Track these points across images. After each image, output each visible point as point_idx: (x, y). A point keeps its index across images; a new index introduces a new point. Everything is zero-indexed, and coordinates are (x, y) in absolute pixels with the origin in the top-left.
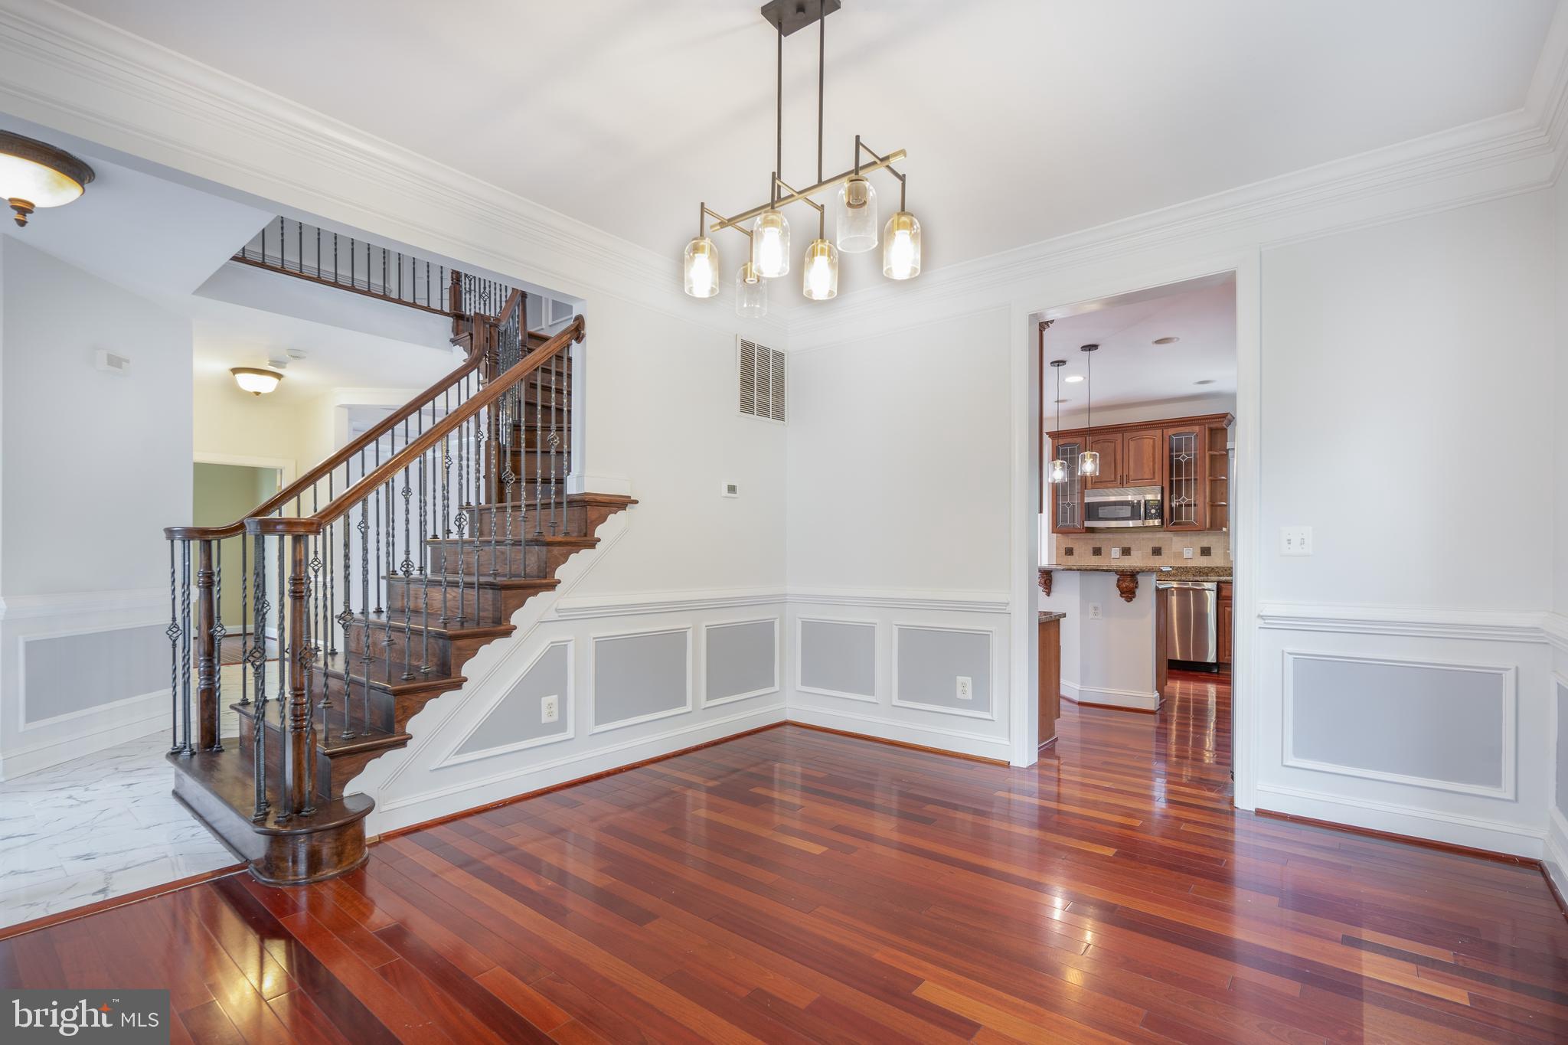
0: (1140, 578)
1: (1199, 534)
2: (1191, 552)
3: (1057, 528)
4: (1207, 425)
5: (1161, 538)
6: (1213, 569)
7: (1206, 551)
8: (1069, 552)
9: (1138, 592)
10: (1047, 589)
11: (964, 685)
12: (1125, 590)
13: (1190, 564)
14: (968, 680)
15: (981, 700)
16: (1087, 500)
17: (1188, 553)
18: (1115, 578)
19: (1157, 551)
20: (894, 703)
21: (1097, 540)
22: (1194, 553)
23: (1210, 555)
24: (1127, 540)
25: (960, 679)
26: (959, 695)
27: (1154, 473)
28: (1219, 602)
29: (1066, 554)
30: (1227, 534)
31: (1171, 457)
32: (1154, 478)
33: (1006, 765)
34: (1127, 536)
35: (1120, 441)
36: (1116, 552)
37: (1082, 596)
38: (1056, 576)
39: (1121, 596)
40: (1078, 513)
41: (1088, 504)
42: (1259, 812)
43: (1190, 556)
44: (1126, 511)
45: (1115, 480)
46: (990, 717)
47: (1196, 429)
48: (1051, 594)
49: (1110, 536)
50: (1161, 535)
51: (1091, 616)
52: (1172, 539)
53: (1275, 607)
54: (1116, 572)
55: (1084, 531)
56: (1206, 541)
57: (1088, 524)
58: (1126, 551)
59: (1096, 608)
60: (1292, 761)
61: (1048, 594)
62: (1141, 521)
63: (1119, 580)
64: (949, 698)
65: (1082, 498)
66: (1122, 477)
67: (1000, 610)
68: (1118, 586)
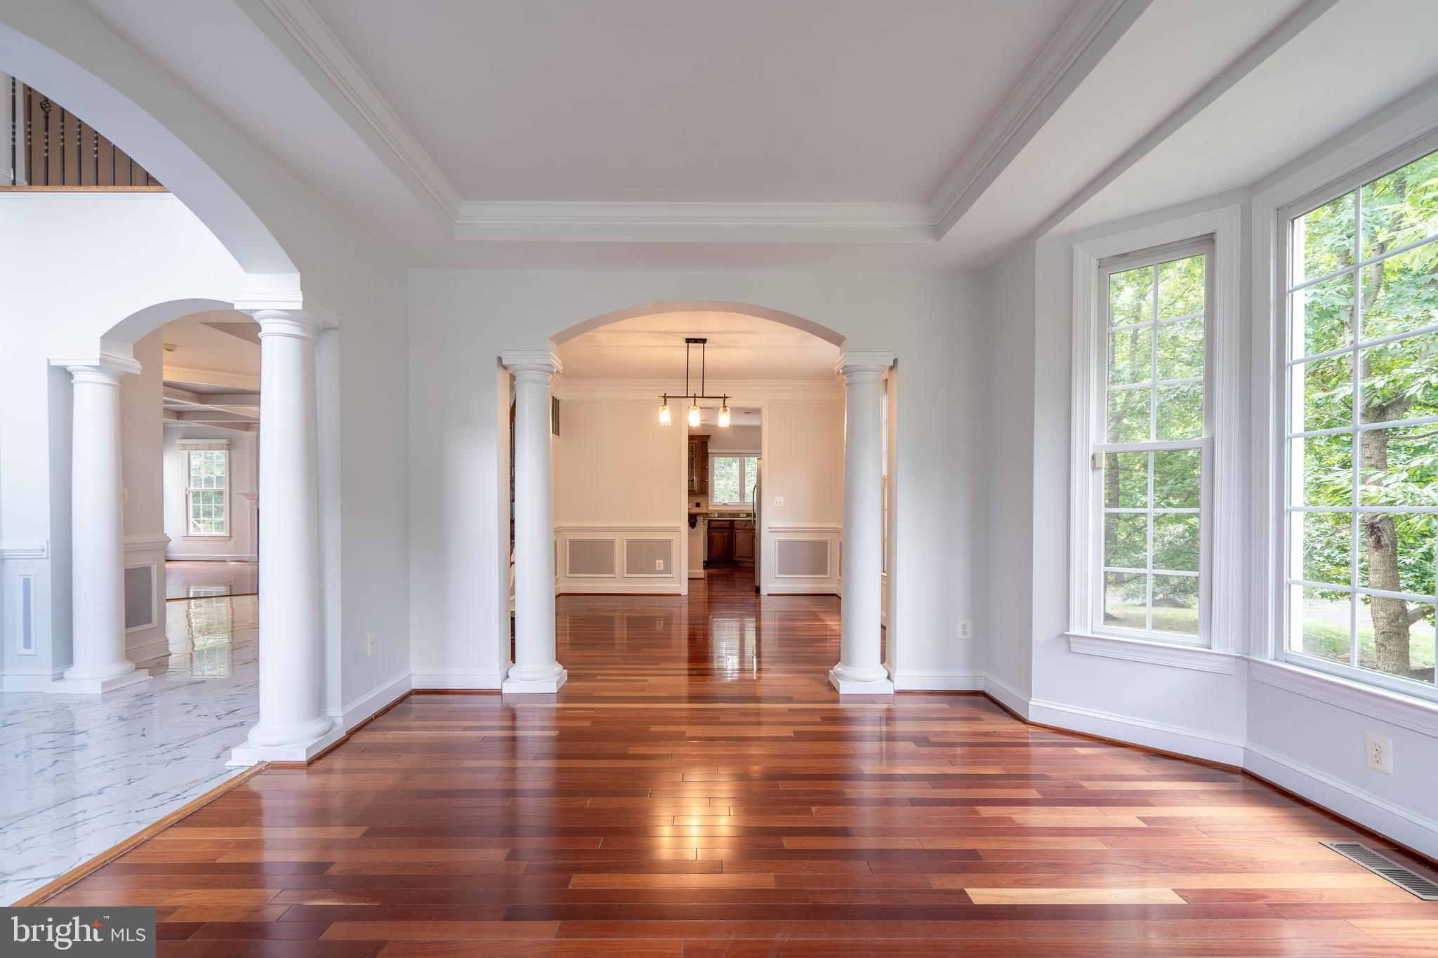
11: (659, 564)
14: (661, 561)
15: (668, 569)
20: (625, 576)
25: (658, 561)
26: (657, 568)
33: (680, 595)
42: (769, 595)
46: (670, 576)
53: (774, 525)
60: (777, 576)
64: (652, 570)
67: (675, 530)
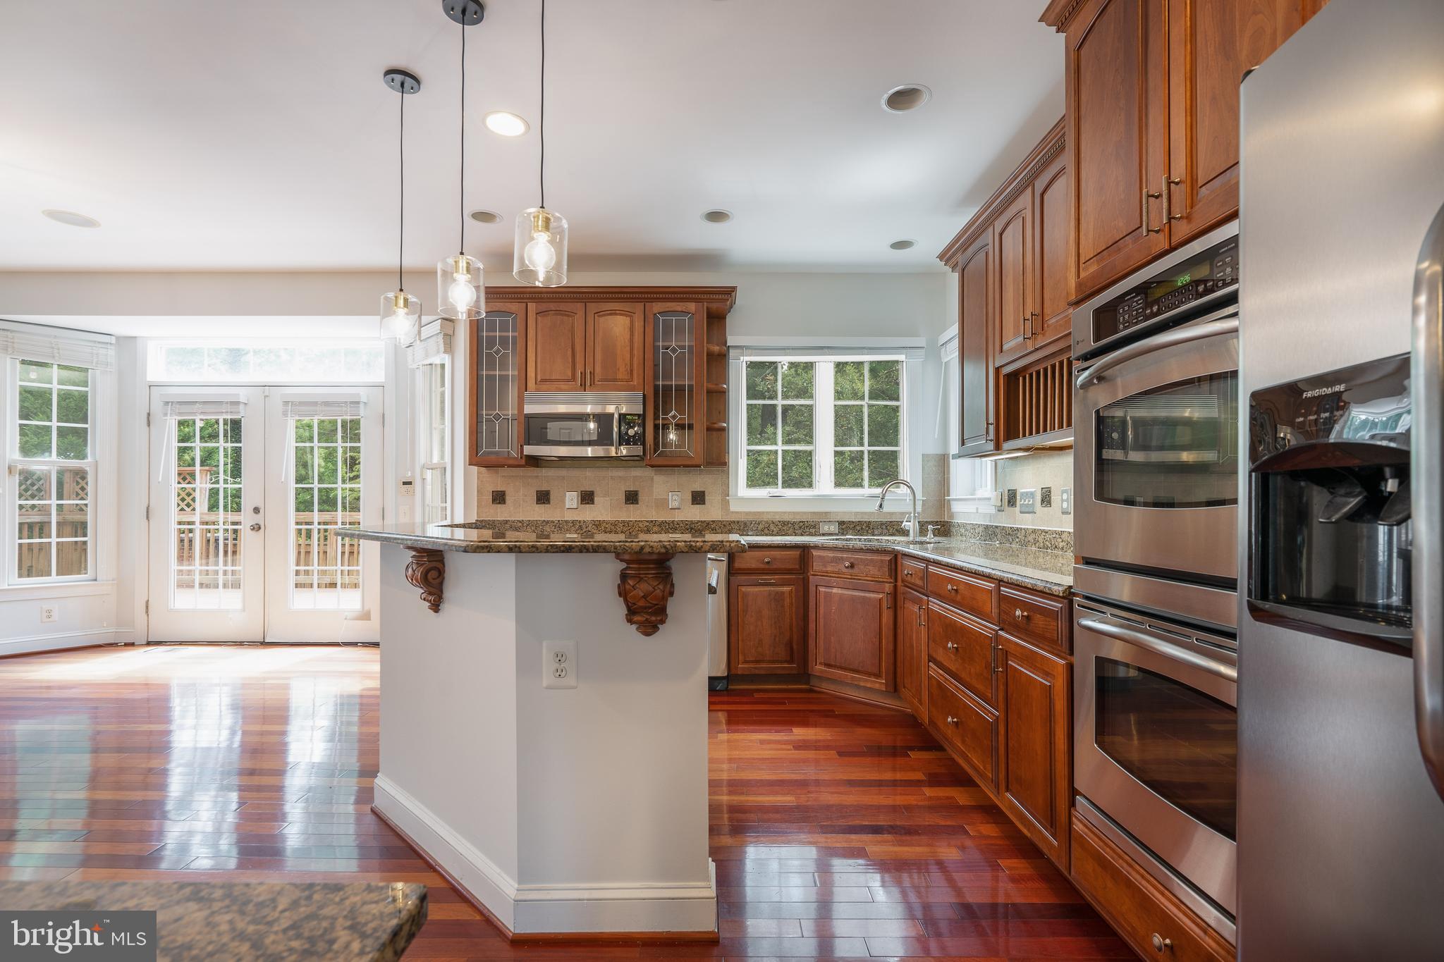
0: (675, 565)
1: (689, 472)
2: (678, 499)
3: (478, 456)
4: (705, 303)
5: (637, 477)
6: (708, 524)
7: (698, 498)
8: (499, 498)
9: (672, 607)
10: (430, 594)
12: (642, 603)
13: (679, 517)
16: (529, 409)
17: (675, 499)
18: (609, 569)
19: (632, 498)
21: (544, 480)
22: (682, 500)
23: (704, 504)
24: (589, 479)
27: (632, 371)
28: (731, 578)
29: (494, 501)
30: (726, 472)
31: (656, 349)
32: (631, 378)
34: (589, 473)
35: (581, 313)
36: (572, 499)
37: (523, 619)
38: (458, 567)
39: (630, 621)
40: (514, 431)
41: (529, 417)
43: (676, 504)
44: (591, 431)
45: (574, 378)
47: (692, 307)
48: (445, 607)
49: (563, 472)
50: (637, 472)
51: (547, 679)
52: (652, 479)
54: (619, 554)
55: (523, 462)
56: (698, 482)
57: (529, 450)
58: (587, 498)
59: (560, 657)
61: (436, 607)
62: (613, 448)
63: (624, 576)
65: (521, 408)
66: (584, 375)
68: (623, 592)
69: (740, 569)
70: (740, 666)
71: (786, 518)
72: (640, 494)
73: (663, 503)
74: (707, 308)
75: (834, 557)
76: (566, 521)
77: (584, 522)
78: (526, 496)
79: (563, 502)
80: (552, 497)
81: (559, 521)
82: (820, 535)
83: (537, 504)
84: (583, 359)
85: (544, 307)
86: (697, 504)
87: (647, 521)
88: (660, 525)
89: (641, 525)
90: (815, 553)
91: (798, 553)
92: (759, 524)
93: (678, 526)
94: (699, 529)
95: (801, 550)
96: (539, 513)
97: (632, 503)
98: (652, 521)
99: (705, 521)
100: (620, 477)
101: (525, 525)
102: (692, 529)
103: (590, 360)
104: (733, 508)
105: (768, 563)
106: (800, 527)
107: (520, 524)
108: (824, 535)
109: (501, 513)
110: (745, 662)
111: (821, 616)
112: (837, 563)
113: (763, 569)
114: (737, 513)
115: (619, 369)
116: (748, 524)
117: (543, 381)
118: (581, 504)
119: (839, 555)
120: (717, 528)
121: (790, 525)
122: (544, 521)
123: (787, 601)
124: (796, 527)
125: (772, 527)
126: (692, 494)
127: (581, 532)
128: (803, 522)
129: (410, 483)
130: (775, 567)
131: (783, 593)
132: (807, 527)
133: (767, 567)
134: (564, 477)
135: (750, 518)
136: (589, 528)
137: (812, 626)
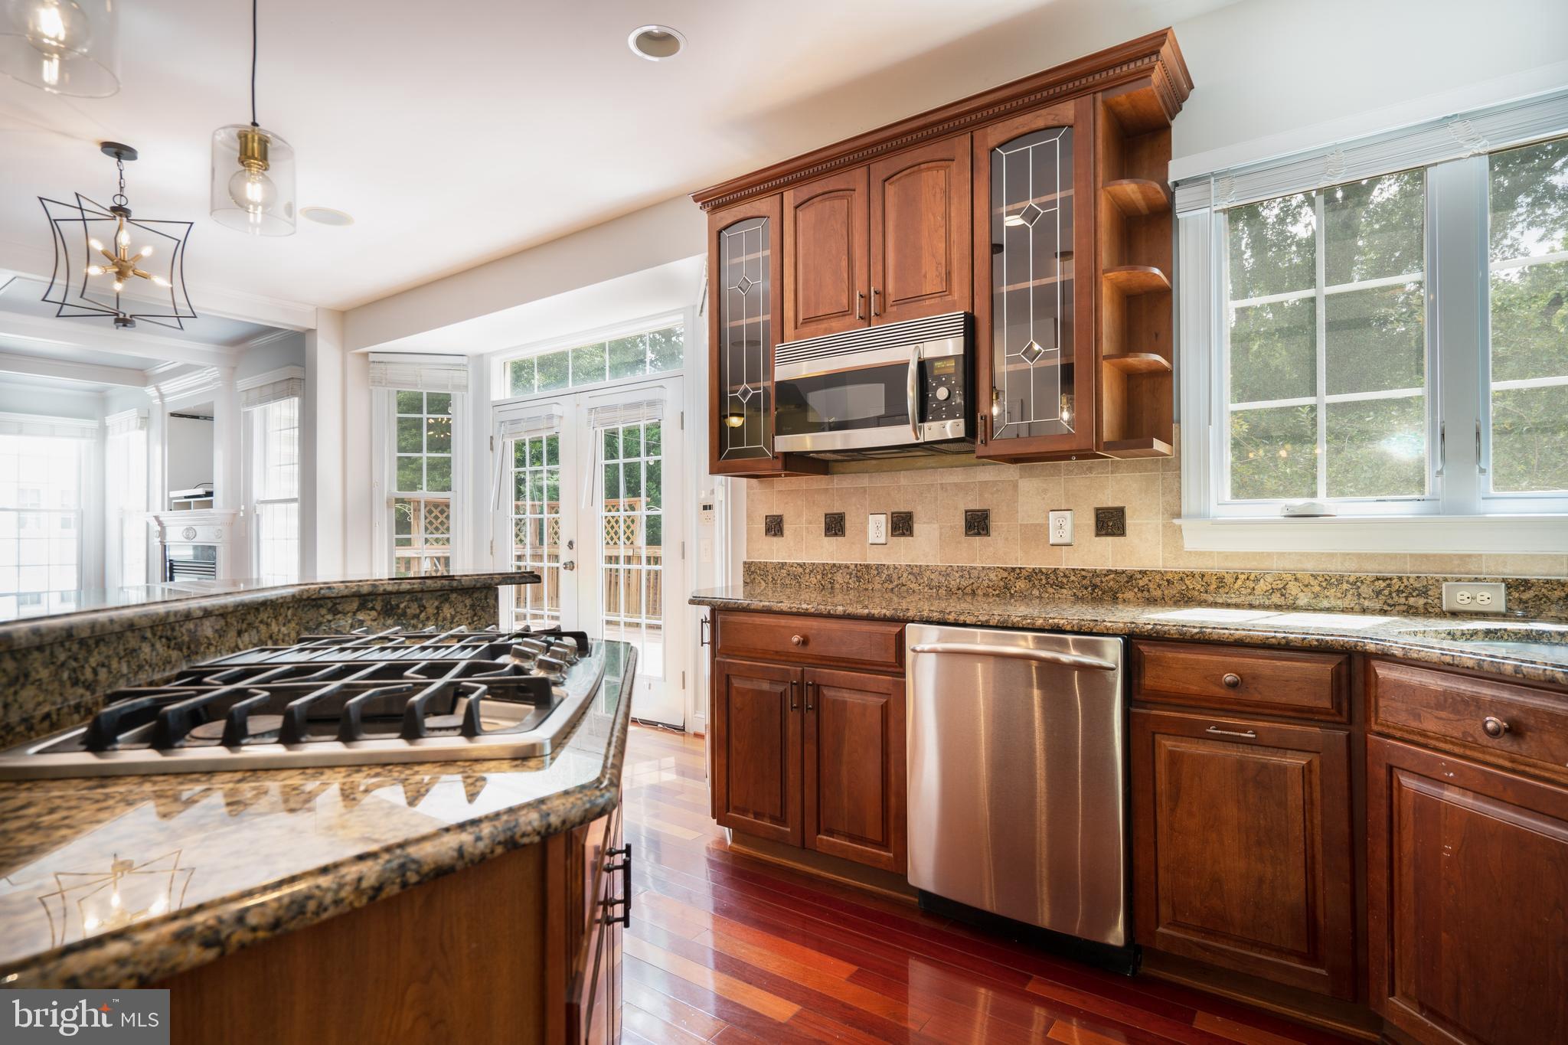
1: (1090, 469)
2: (1068, 526)
3: (720, 459)
4: (1099, 94)
5: (986, 482)
6: (1131, 577)
7: (1110, 522)
8: (775, 526)
13: (1068, 561)
16: (780, 374)
17: (1061, 527)
19: (977, 524)
22: (1075, 527)
23: (1122, 534)
24: (904, 491)
27: (949, 274)
29: (768, 531)
30: (1173, 465)
31: (996, 219)
32: (948, 290)
34: (904, 479)
35: (861, 188)
36: (877, 527)
40: (769, 414)
41: (783, 388)
43: (1063, 535)
44: (872, 398)
45: (851, 306)
49: (863, 480)
50: (988, 474)
52: (1015, 486)
55: (783, 465)
56: (1110, 488)
57: (785, 444)
58: (902, 525)
62: (910, 427)
65: (773, 373)
66: (863, 297)
69: (1156, 692)
70: (1161, 929)
71: (1335, 567)
72: (993, 516)
73: (1037, 533)
74: (1104, 102)
75: (1445, 693)
76: (867, 566)
77: (895, 568)
78: (810, 523)
79: (864, 531)
80: (847, 525)
81: (856, 565)
82: (1443, 615)
83: (826, 535)
84: (865, 269)
85: (805, 191)
86: (1107, 534)
87: (1005, 569)
88: (1029, 578)
89: (992, 576)
90: (1383, 672)
91: (1330, 667)
92: (1257, 580)
93: (1065, 580)
94: (1111, 589)
95: (1338, 659)
96: (827, 551)
97: (979, 534)
98: (1013, 569)
99: (1123, 572)
100: (956, 485)
101: (807, 571)
102: (1095, 586)
103: (877, 268)
104: (1191, 543)
105: (1233, 685)
106: (1378, 593)
107: (801, 570)
108: (1455, 614)
109: (776, 552)
110: (1174, 924)
111: (1405, 861)
112: (1458, 712)
113: (1222, 700)
114: (1201, 554)
115: (925, 276)
116: (1229, 580)
117: (808, 321)
118: (892, 535)
119: (1465, 687)
120: (1151, 585)
121: (1345, 586)
122: (834, 565)
123: (1295, 795)
124: (1365, 590)
125: (1293, 588)
126: (1097, 516)
127: (891, 586)
128: (1384, 579)
129: (710, 507)
130: (1257, 697)
131: (1282, 770)
132: (1399, 592)
133: (1231, 694)
134: (864, 490)
135: (1236, 565)
136: (903, 580)
137: (1378, 877)
